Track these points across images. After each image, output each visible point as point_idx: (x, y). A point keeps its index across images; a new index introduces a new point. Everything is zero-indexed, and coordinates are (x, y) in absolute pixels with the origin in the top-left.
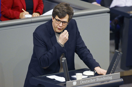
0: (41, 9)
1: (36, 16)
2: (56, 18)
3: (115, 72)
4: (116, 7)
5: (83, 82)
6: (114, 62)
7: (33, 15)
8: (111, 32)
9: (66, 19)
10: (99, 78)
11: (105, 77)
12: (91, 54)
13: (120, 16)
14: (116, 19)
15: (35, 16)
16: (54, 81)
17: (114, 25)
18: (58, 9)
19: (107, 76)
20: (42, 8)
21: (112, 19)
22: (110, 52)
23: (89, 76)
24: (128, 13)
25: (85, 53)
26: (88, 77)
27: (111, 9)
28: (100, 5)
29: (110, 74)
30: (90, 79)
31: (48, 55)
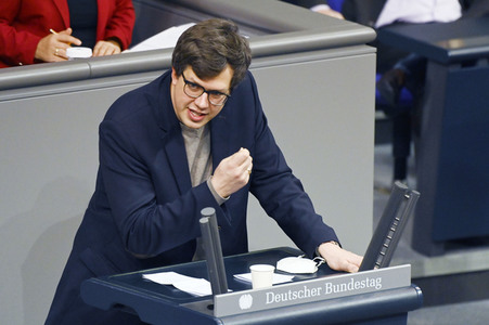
0: (127, 27)
1: (109, 53)
2: (185, 73)
3: (392, 262)
4: (397, 23)
5: (275, 298)
6: (391, 224)
7: (96, 51)
8: (381, 115)
9: (222, 82)
10: (335, 282)
11: (356, 279)
12: (306, 197)
13: (412, 56)
14: (398, 66)
15: (102, 53)
16: (171, 294)
17: (390, 89)
18: (196, 41)
19: (364, 278)
20: (131, 23)
21: (382, 67)
22: (376, 188)
23: (297, 278)
24: (443, 45)
25: (286, 191)
26: (295, 280)
27: (381, 31)
28: (339, 16)
29: (376, 270)
30: (301, 287)
31: (161, 218)
